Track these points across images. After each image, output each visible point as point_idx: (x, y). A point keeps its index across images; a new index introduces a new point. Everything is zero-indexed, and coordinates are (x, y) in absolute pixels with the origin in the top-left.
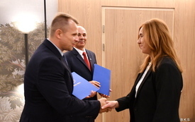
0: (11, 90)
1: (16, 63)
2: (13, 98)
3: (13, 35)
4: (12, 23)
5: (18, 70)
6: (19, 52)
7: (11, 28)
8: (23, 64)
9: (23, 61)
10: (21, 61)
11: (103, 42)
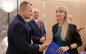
0: (1, 40)
1: (4, 26)
2: (2, 44)
3: (2, 13)
4: (2, 7)
5: (5, 30)
6: (5, 21)
7: (1, 10)
8: (7, 27)
9: (7, 26)
10: (6, 26)
11: (44, 17)
